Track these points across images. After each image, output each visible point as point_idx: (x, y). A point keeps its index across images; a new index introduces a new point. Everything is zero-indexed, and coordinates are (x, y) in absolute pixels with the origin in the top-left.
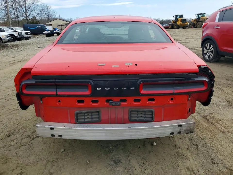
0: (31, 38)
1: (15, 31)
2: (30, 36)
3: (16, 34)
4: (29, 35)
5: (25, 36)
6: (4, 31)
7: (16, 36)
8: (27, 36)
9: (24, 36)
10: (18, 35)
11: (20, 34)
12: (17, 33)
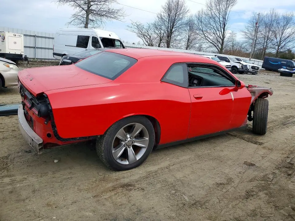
0: (257, 73)
1: (240, 63)
2: (256, 71)
3: (239, 66)
4: (256, 69)
5: (251, 70)
6: (229, 61)
7: (238, 69)
8: (253, 71)
9: (249, 70)
10: (241, 68)
11: (243, 67)
12: (241, 65)
